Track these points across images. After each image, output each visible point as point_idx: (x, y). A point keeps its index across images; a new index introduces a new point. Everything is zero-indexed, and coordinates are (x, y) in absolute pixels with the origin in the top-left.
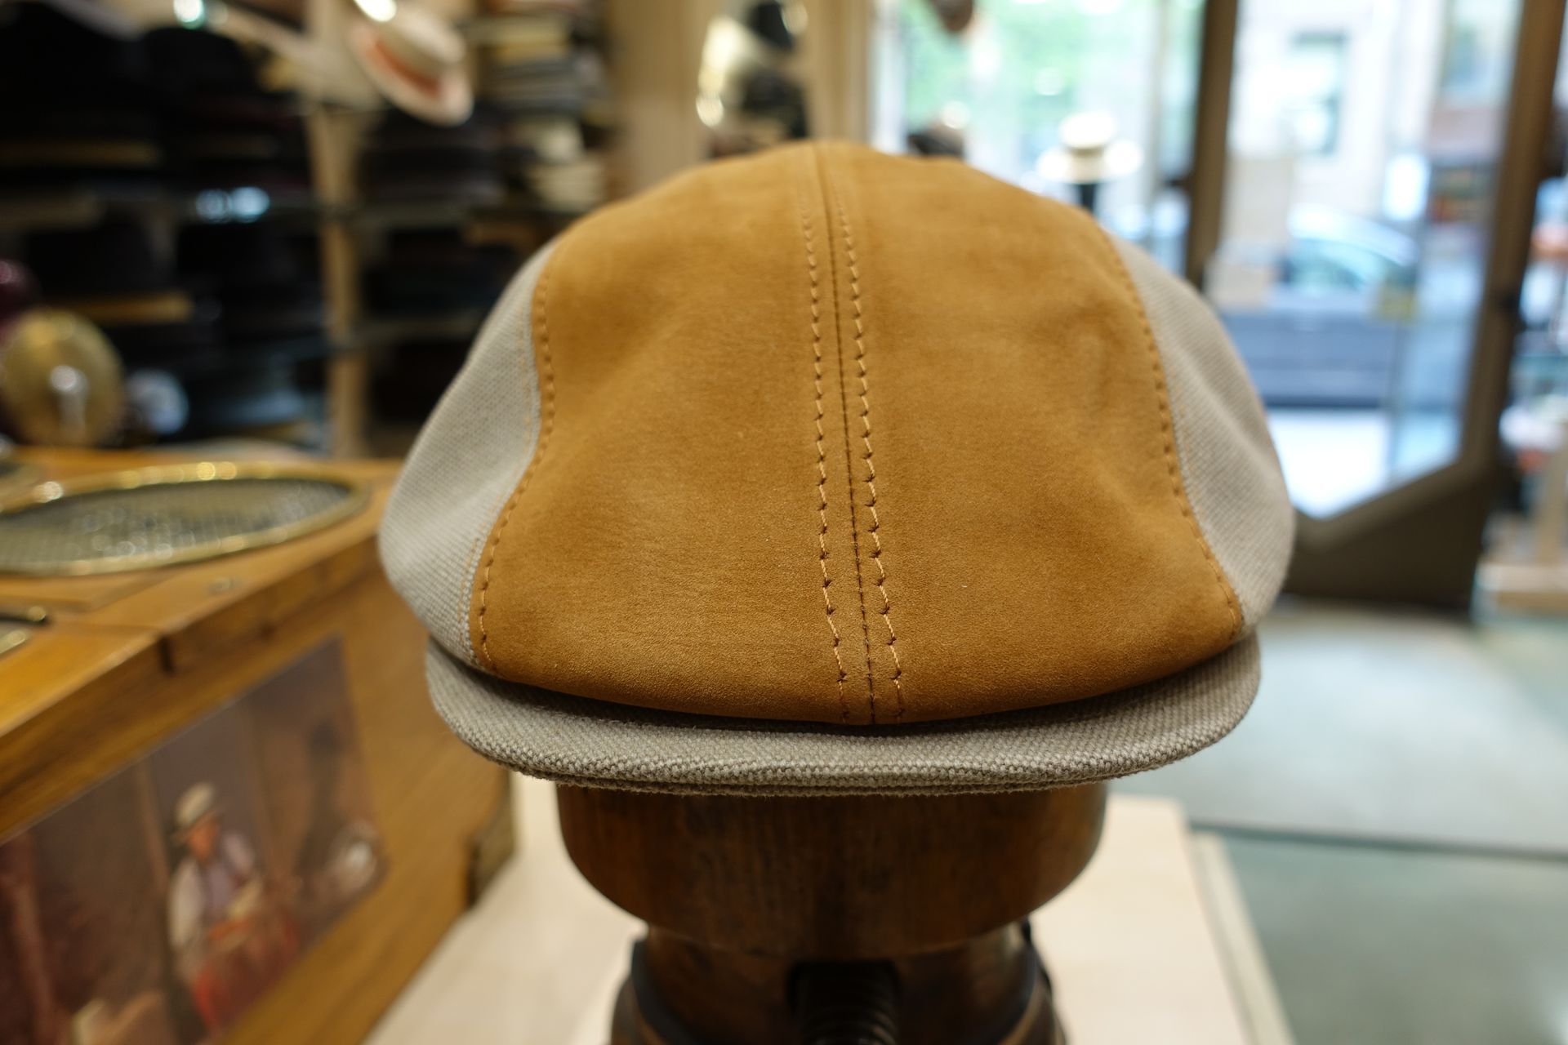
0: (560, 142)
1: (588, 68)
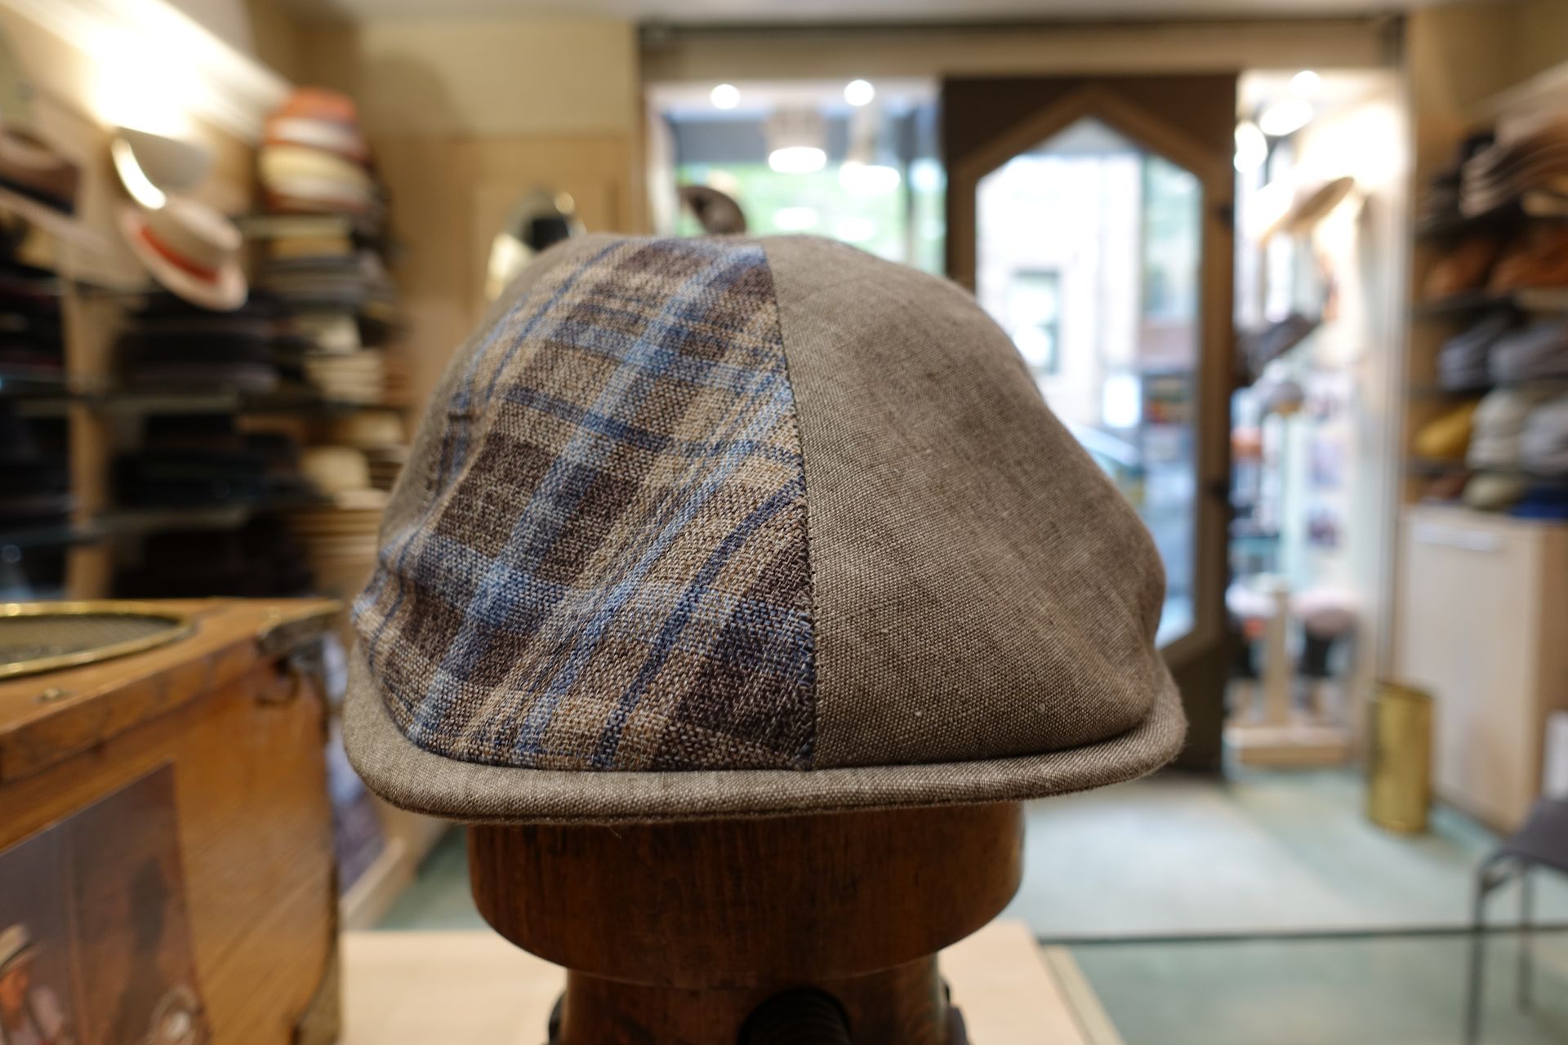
0: (341, 336)
1: (370, 266)
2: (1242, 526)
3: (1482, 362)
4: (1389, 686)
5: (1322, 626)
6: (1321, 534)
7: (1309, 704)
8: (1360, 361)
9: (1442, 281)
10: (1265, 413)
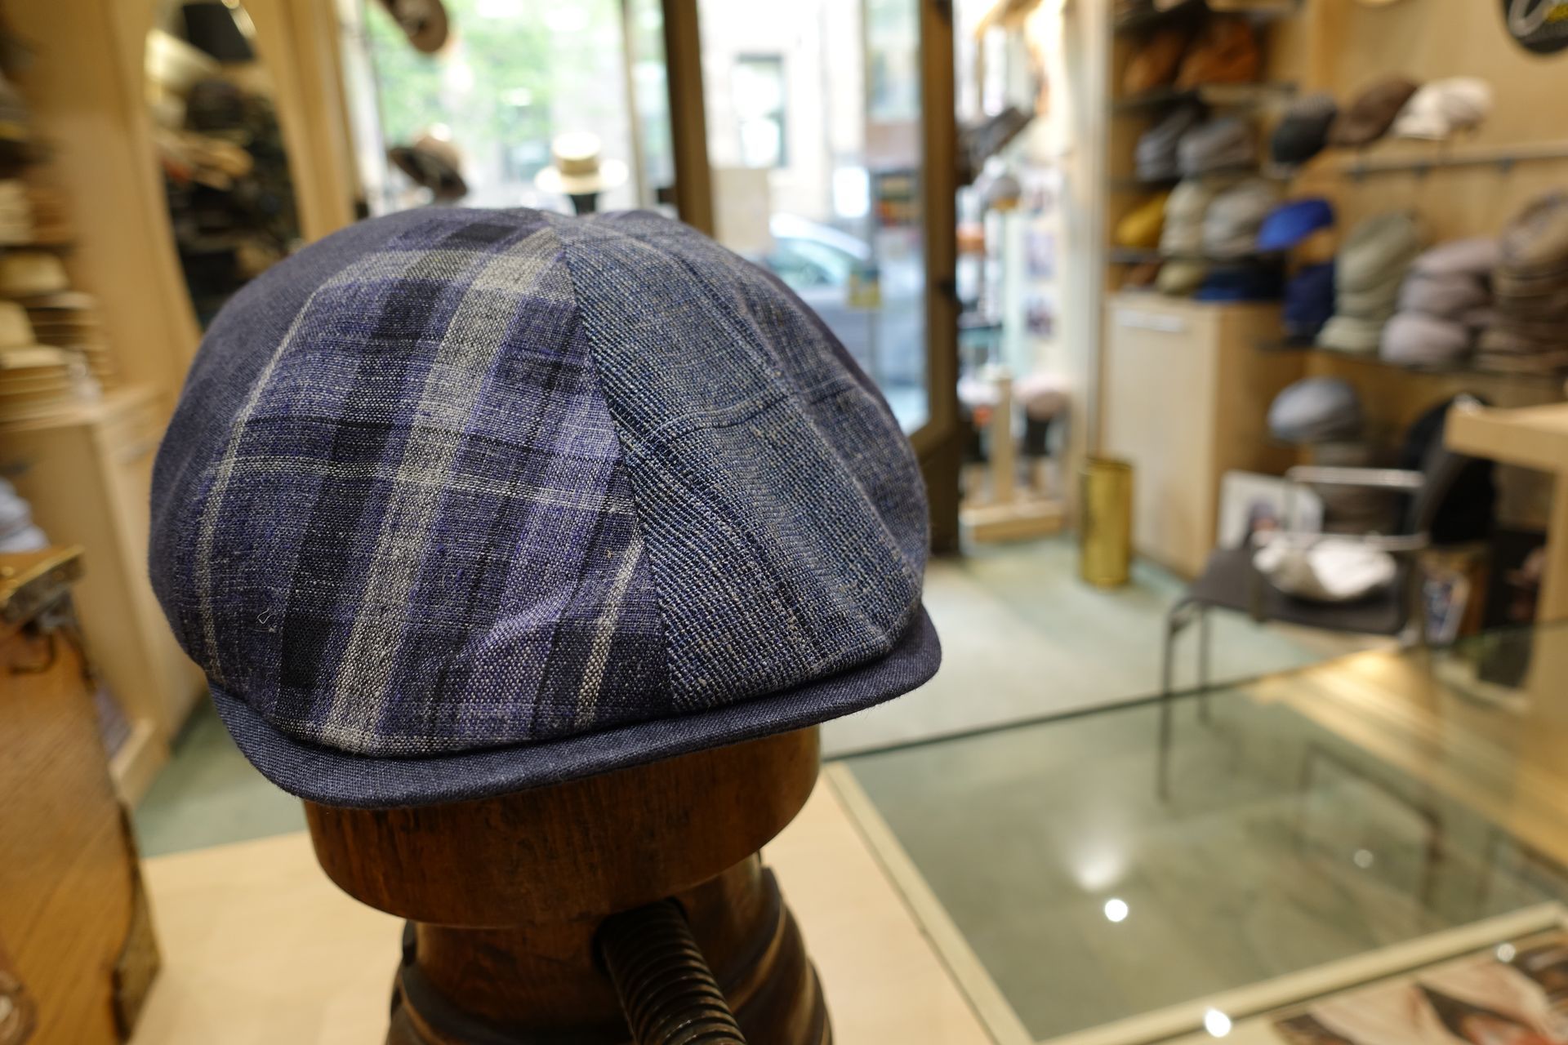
2: (968, 319)
3: (1171, 155)
4: (1097, 461)
5: (1040, 409)
6: (1038, 323)
7: (1031, 480)
8: (1068, 154)
9: (1138, 76)
10: (986, 207)
